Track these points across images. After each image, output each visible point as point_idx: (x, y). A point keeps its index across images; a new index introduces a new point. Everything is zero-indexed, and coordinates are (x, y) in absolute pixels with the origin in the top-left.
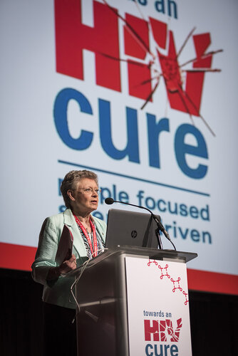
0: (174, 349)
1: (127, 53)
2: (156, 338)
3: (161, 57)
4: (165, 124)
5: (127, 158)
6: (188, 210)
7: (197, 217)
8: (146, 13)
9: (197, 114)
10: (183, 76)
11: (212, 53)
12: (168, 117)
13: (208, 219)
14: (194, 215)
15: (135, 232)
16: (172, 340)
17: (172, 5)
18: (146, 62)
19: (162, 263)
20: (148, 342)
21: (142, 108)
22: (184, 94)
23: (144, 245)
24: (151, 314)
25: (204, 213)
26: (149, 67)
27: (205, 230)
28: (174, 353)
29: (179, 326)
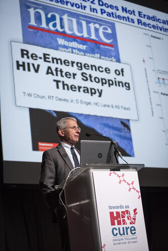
0: (133, 230)
2: (119, 223)
15: (101, 154)
16: (131, 223)
19: (120, 173)
24: (114, 208)
28: (133, 232)
29: (135, 214)
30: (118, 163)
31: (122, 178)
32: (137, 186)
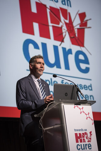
0: (90, 146)
1: (52, 22)
2: (81, 141)
3: (66, 23)
4: (70, 51)
5: (55, 67)
6: (83, 87)
7: (87, 89)
8: (58, 5)
9: (83, 46)
10: (76, 31)
11: (87, 20)
12: (71, 48)
13: (91, 90)
14: (86, 88)
15: (67, 93)
16: (88, 141)
17: (69, 2)
18: (60, 26)
19: (81, 106)
20: (78, 143)
21: (60, 45)
22: (77, 38)
23: (71, 99)
24: (78, 130)
25: (90, 88)
26: (61, 28)
27: (91, 95)
28: (90, 148)
29: (91, 135)
30: (79, 99)
31: (82, 110)
32: (91, 116)
